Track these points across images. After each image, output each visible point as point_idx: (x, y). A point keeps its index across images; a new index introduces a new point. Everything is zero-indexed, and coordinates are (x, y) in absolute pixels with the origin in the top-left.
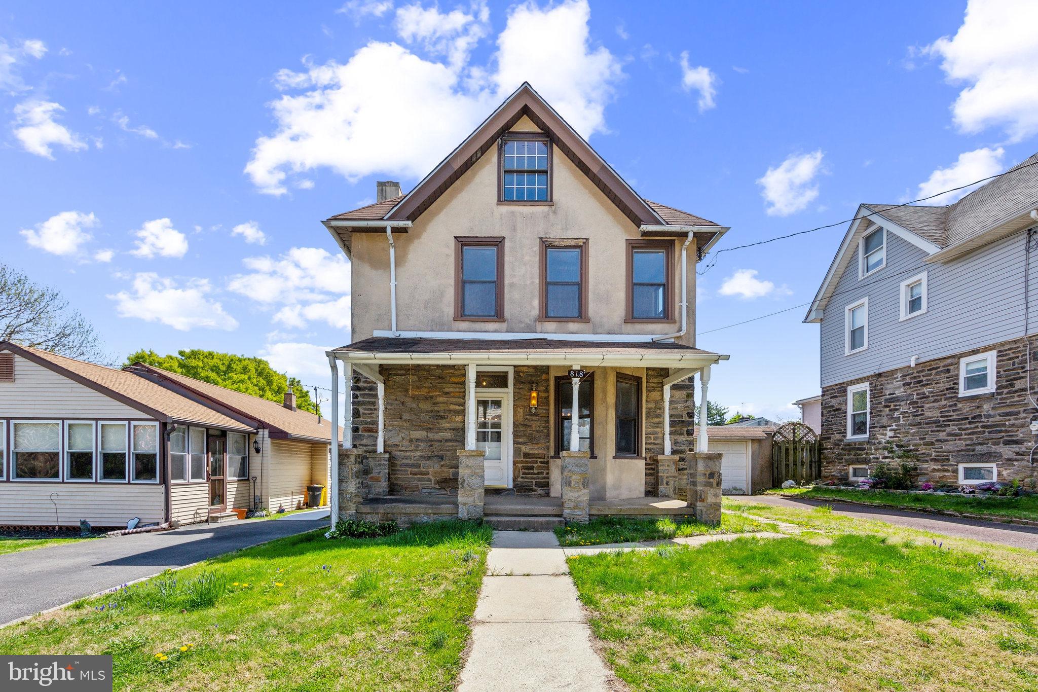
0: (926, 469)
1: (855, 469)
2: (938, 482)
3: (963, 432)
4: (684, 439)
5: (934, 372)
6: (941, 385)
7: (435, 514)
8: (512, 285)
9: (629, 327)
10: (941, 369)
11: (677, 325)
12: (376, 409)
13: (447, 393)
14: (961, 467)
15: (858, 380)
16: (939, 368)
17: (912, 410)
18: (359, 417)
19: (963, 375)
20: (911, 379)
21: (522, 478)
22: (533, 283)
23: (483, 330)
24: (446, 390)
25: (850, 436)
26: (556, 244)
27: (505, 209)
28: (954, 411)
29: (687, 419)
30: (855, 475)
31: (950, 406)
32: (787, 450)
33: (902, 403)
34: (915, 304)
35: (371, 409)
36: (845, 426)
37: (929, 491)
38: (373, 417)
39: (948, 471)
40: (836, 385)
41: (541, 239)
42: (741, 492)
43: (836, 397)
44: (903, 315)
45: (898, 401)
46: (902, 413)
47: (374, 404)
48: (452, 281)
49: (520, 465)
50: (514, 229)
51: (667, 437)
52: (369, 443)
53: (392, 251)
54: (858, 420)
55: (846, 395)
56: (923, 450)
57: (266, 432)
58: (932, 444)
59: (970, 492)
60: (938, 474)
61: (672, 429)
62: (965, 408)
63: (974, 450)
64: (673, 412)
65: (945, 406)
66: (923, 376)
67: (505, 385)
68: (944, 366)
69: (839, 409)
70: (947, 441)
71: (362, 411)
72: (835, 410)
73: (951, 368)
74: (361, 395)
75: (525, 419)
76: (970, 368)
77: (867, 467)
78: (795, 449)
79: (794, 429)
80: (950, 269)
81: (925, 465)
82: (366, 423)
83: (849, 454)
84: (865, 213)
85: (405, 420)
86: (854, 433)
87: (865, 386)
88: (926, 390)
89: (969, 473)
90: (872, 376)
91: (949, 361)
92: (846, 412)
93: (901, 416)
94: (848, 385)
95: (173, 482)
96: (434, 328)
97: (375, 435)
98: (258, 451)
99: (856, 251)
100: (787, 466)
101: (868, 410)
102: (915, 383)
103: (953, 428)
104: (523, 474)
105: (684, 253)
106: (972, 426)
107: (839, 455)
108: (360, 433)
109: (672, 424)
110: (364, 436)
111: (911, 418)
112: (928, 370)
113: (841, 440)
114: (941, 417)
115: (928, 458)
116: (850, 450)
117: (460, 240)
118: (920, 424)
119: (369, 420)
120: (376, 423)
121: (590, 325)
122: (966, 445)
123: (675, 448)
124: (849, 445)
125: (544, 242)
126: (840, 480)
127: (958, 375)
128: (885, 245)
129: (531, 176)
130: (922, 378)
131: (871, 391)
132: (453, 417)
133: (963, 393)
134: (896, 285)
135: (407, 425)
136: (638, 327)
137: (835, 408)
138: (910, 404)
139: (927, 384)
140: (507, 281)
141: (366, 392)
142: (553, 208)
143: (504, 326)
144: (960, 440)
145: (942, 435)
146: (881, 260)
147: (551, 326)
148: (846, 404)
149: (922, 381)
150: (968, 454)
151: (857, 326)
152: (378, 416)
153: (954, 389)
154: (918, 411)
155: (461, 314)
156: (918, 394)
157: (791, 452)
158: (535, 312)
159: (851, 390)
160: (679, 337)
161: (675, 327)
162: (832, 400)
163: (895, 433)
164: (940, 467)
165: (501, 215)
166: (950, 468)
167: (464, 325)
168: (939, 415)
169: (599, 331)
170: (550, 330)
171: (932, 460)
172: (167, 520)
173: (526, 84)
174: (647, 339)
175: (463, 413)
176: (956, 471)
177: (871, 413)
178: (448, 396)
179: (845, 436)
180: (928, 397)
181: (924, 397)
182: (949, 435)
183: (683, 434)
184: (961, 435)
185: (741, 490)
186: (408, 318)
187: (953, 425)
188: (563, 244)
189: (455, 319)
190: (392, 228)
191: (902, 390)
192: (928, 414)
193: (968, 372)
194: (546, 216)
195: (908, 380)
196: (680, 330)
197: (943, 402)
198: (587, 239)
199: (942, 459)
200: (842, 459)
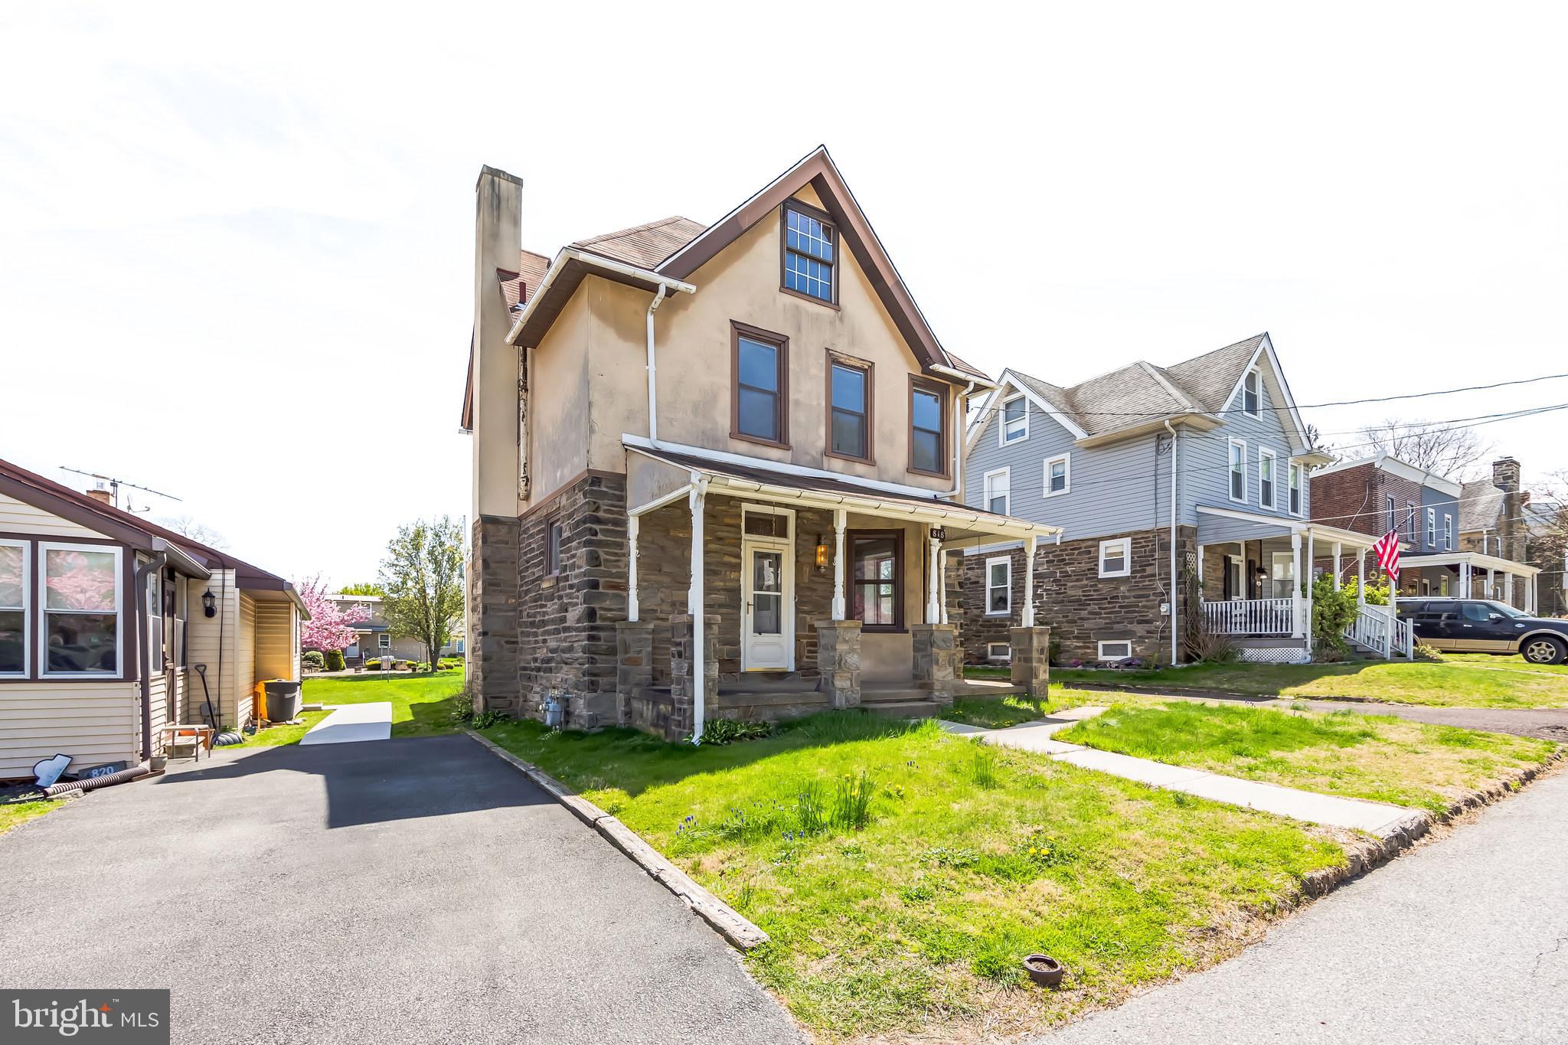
0: (1069, 646)
1: (993, 647)
2: (1081, 659)
3: (1103, 611)
4: (956, 612)
5: (1076, 552)
6: (1083, 565)
7: (804, 704)
8: (797, 402)
9: (910, 478)
10: (1083, 550)
11: (952, 481)
12: (624, 555)
13: (720, 539)
14: (1100, 644)
15: (998, 552)
16: (1080, 548)
17: (1055, 588)
18: (600, 565)
19: (1102, 558)
20: (1054, 556)
21: (807, 657)
22: (819, 404)
23: (765, 457)
24: (720, 534)
25: (988, 612)
26: (842, 360)
27: (788, 299)
28: (1094, 591)
30: (993, 653)
31: (1091, 586)
33: (1045, 580)
34: (1058, 483)
35: (616, 554)
36: (984, 600)
37: (1080, 667)
38: (619, 567)
39: (1089, 648)
40: (974, 556)
41: (827, 350)
43: (973, 569)
44: (1047, 493)
45: (1041, 578)
46: (1045, 590)
47: (621, 546)
48: (727, 382)
49: (805, 641)
50: (799, 329)
52: (613, 607)
53: (651, 319)
54: (997, 595)
55: (985, 568)
56: (1065, 628)
57: (231, 576)
58: (1075, 622)
59: (1116, 667)
60: (1080, 651)
62: (1105, 589)
63: (1112, 628)
65: (1086, 586)
66: (1067, 555)
67: (783, 533)
68: (1086, 547)
69: (977, 582)
70: (1088, 619)
71: (603, 556)
72: (971, 583)
73: (1092, 549)
74: (602, 530)
75: (811, 581)
76: (1109, 551)
77: (1008, 645)
80: (1091, 455)
81: (1068, 643)
82: (611, 575)
83: (989, 631)
84: (1008, 378)
85: (668, 574)
86: (993, 609)
87: (1006, 560)
88: (1069, 569)
89: (1108, 650)
90: (1014, 550)
91: (1090, 543)
92: (984, 586)
93: (1045, 593)
94: (987, 557)
96: (705, 443)
97: (624, 594)
98: (210, 612)
99: (997, 415)
101: (1009, 585)
102: (1059, 561)
103: (1094, 607)
104: (809, 652)
105: (958, 401)
106: (1111, 606)
107: (978, 631)
108: (601, 590)
110: (607, 594)
111: (1054, 595)
112: (1071, 550)
113: (980, 616)
114: (1084, 596)
115: (1071, 636)
116: (990, 626)
117: (737, 326)
118: (1062, 602)
119: (614, 571)
120: (625, 576)
121: (876, 469)
122: (1106, 623)
124: (988, 621)
125: (830, 355)
126: (979, 658)
127: (1098, 557)
128: (1027, 415)
129: (814, 265)
130: (1065, 557)
131: (1012, 565)
132: (728, 573)
133: (1102, 574)
134: (1040, 460)
135: (666, 580)
136: (920, 479)
137: (973, 580)
138: (1053, 581)
139: (1071, 564)
140: (792, 396)
141: (610, 527)
142: (840, 313)
143: (787, 455)
144: (1100, 618)
145: (1084, 614)
146: (1022, 432)
147: (838, 464)
148: (985, 577)
149: (1064, 560)
150: (1107, 632)
151: (996, 495)
152: (627, 565)
153: (1094, 570)
154: (1060, 589)
155: (739, 431)
156: (1061, 573)
158: (821, 443)
159: (990, 563)
160: (953, 497)
161: (949, 484)
162: (969, 572)
163: (1039, 610)
164: (1081, 644)
165: (785, 306)
166: (1091, 645)
167: (743, 446)
168: (1081, 594)
169: (885, 478)
170: (838, 469)
171: (1075, 637)
172: (146, 755)
173: (822, 148)
174: (929, 494)
175: (737, 567)
176: (1096, 648)
177: (1012, 588)
178: (720, 542)
179: (984, 612)
180: (1070, 576)
181: (1066, 575)
182: (1090, 613)
184: (1101, 614)
186: (671, 424)
187: (1094, 604)
188: (850, 363)
189: (732, 436)
190: (667, 288)
191: (1045, 567)
192: (1070, 592)
193: (1107, 555)
194: (832, 322)
195: (1051, 557)
196: (954, 489)
197: (1085, 582)
198: (873, 363)
199: (1084, 637)
200: (980, 636)
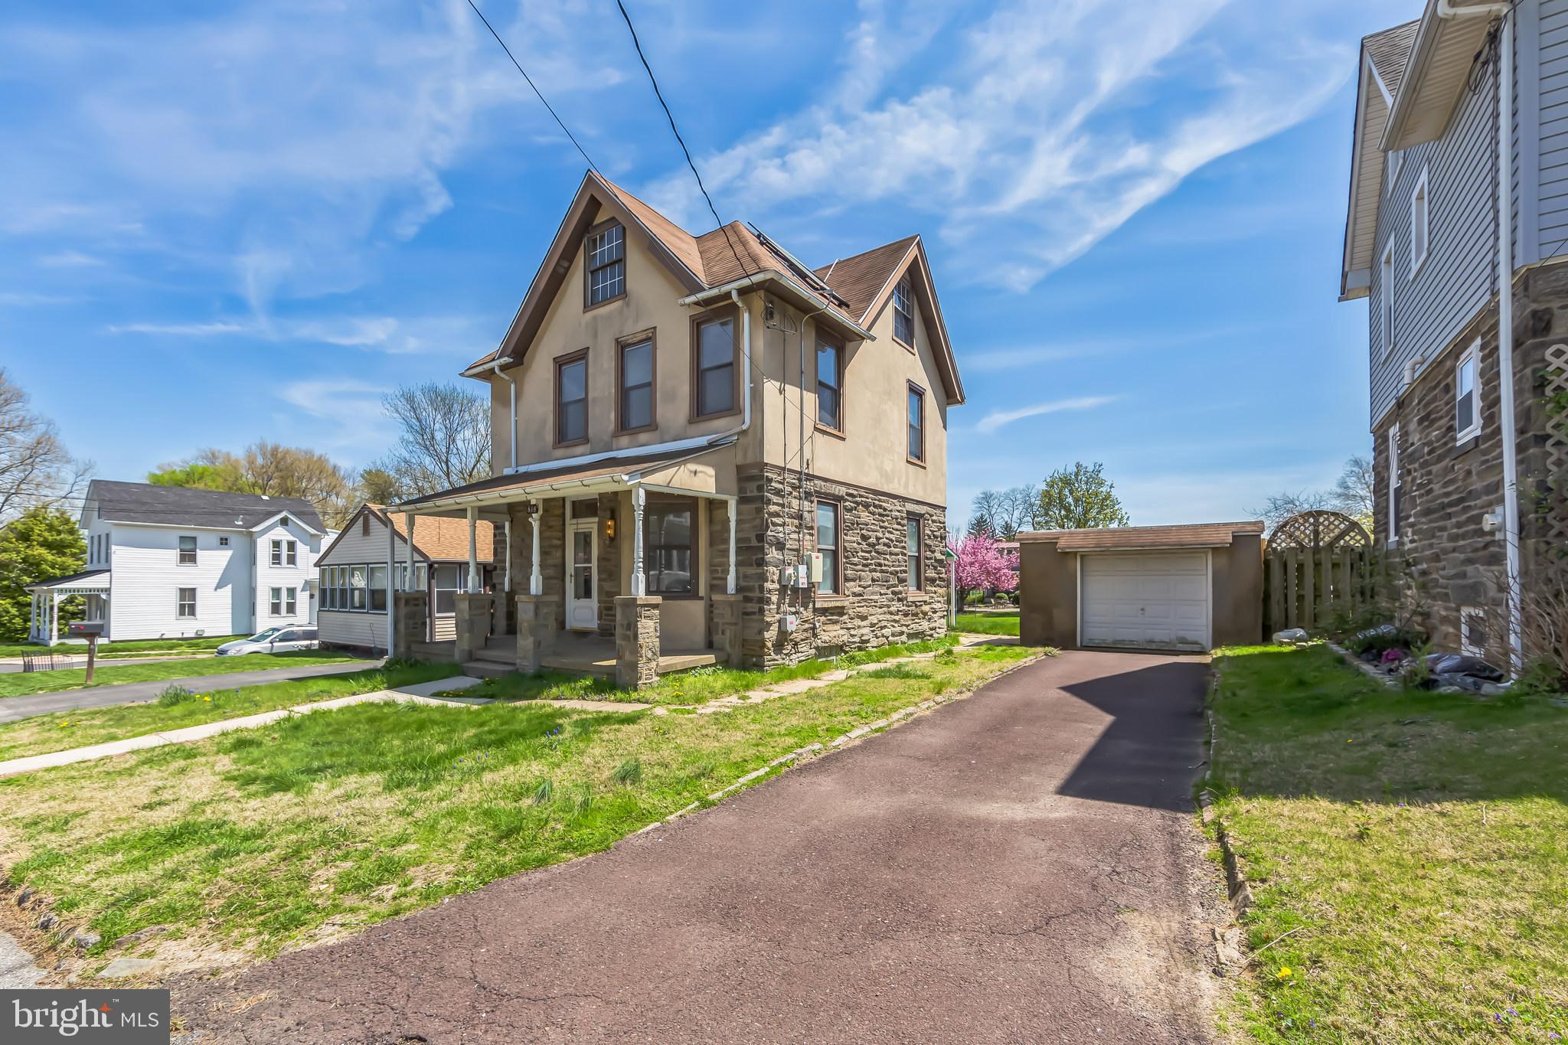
8: (594, 401)
9: (692, 429)
11: (742, 415)
21: (604, 619)
22: (610, 393)
25: (1392, 537)
26: (630, 341)
27: (589, 315)
29: (754, 543)
32: (1301, 567)
41: (617, 339)
42: (1196, 648)
48: (551, 407)
50: (596, 336)
51: (732, 569)
53: (513, 386)
55: (1388, 448)
61: (740, 558)
64: (742, 535)
67: (596, 514)
75: (606, 552)
78: (1317, 565)
79: (1316, 524)
92: (1388, 485)
94: (1388, 427)
95: (437, 615)
100: (1300, 598)
104: (606, 615)
105: (746, 316)
109: (739, 551)
117: (557, 360)
121: (657, 433)
123: (743, 583)
124: (1387, 556)
125: (619, 342)
129: (613, 269)
136: (702, 425)
140: (591, 396)
142: (627, 300)
143: (588, 447)
147: (624, 441)
155: (560, 440)
157: (1309, 570)
158: (612, 427)
160: (744, 433)
161: (735, 420)
165: (586, 322)
167: (560, 451)
169: (666, 439)
170: (623, 445)
173: (589, 173)
174: (703, 441)
175: (563, 547)
183: (751, 565)
185: (1196, 643)
186: (524, 452)
188: (636, 340)
189: (554, 446)
190: (499, 367)
191: (1418, 434)
194: (621, 311)
196: (743, 423)
198: (655, 328)
